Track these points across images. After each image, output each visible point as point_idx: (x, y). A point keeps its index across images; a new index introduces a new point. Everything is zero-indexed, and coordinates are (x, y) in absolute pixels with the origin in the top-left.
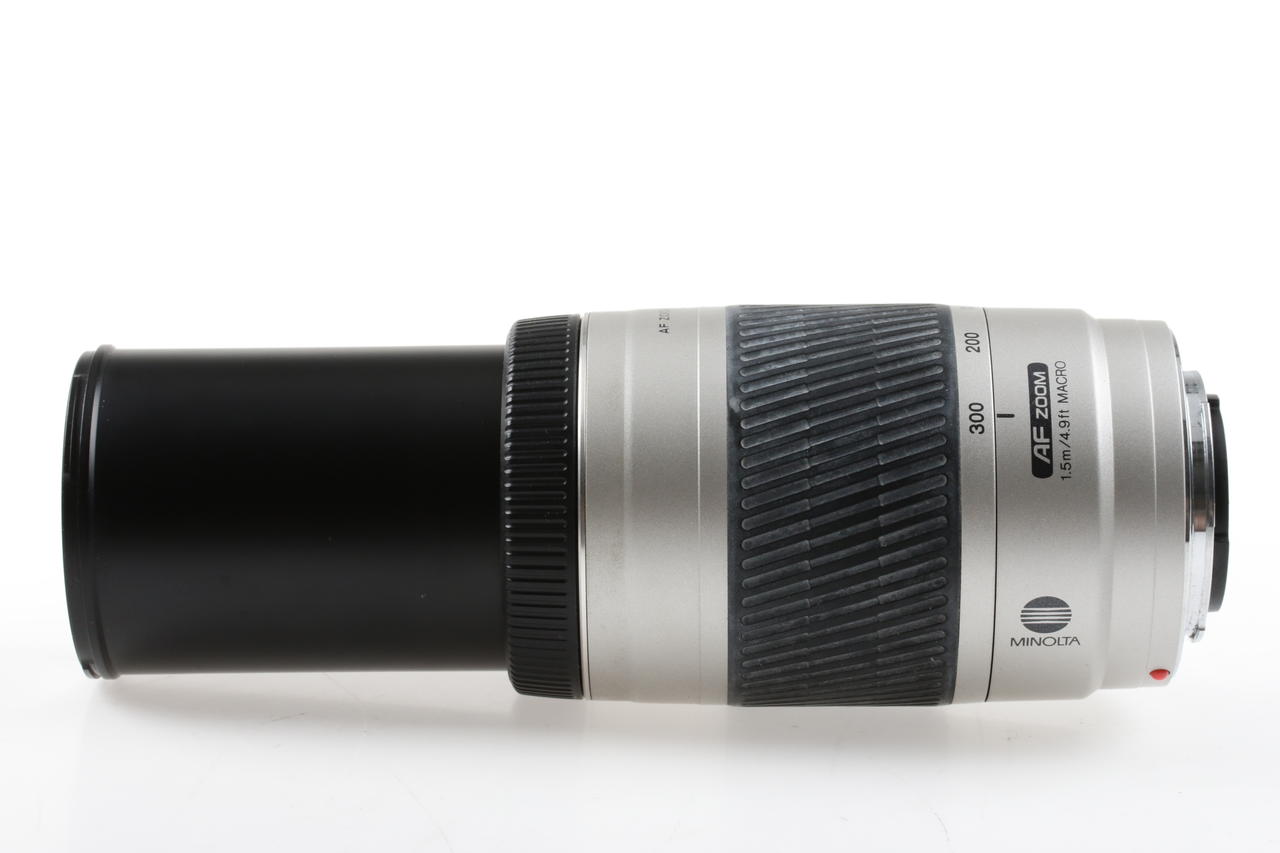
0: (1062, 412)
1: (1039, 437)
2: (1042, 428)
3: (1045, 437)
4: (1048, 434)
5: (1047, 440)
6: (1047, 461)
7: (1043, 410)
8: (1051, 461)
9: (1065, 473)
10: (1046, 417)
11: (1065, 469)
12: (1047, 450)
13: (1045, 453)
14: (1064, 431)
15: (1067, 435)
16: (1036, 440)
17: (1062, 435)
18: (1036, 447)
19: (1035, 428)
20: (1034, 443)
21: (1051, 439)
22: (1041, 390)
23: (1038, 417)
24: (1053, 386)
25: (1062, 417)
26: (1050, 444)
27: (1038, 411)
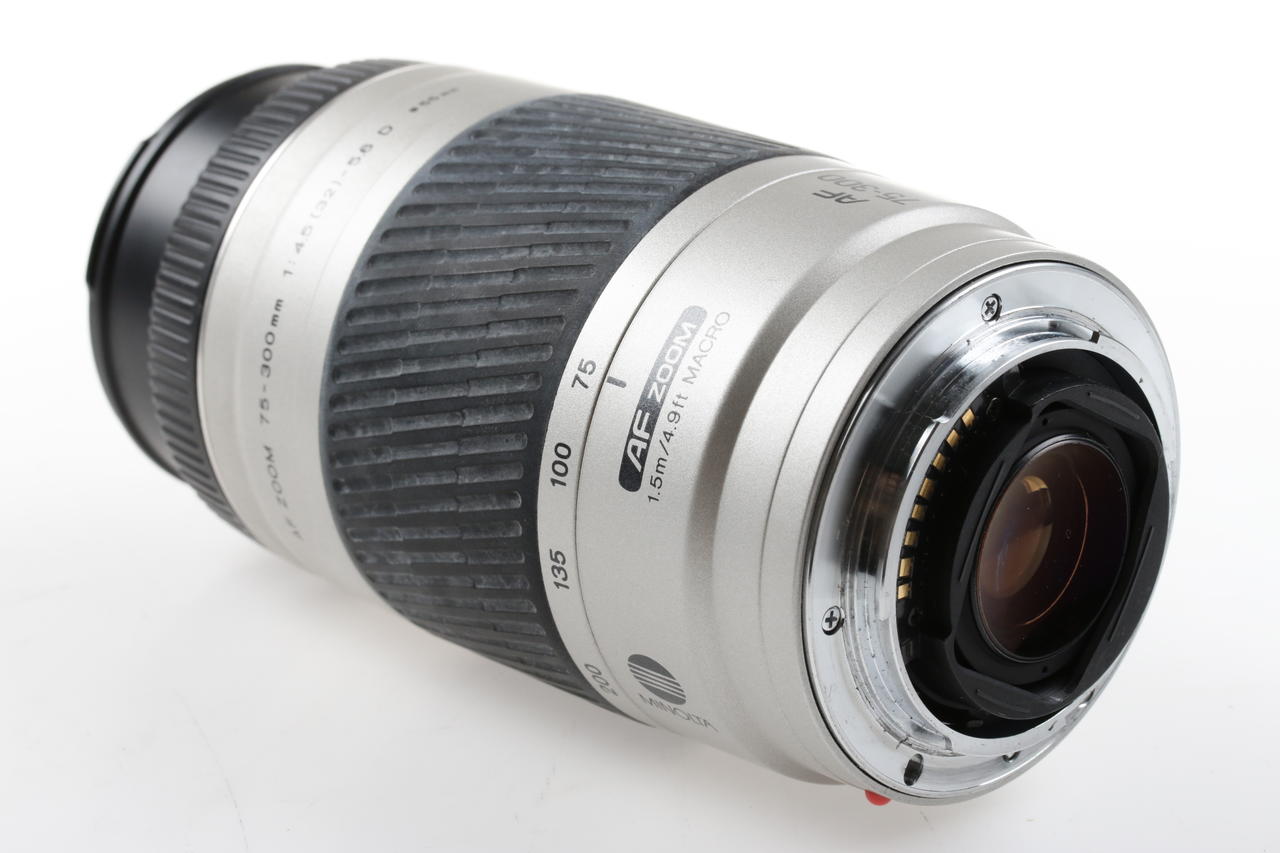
0: (679, 397)
1: (639, 427)
2: (647, 414)
3: (647, 430)
4: (650, 429)
5: (646, 436)
6: (638, 466)
7: (660, 385)
8: (642, 470)
9: (654, 492)
10: (659, 400)
11: (654, 485)
12: (643, 449)
13: (638, 455)
14: (669, 428)
15: (671, 435)
16: (636, 432)
17: (665, 433)
18: (633, 442)
19: (640, 412)
20: (631, 435)
21: (651, 435)
22: (673, 356)
23: (649, 397)
24: (693, 350)
25: (676, 405)
26: (648, 442)
27: (655, 387)
